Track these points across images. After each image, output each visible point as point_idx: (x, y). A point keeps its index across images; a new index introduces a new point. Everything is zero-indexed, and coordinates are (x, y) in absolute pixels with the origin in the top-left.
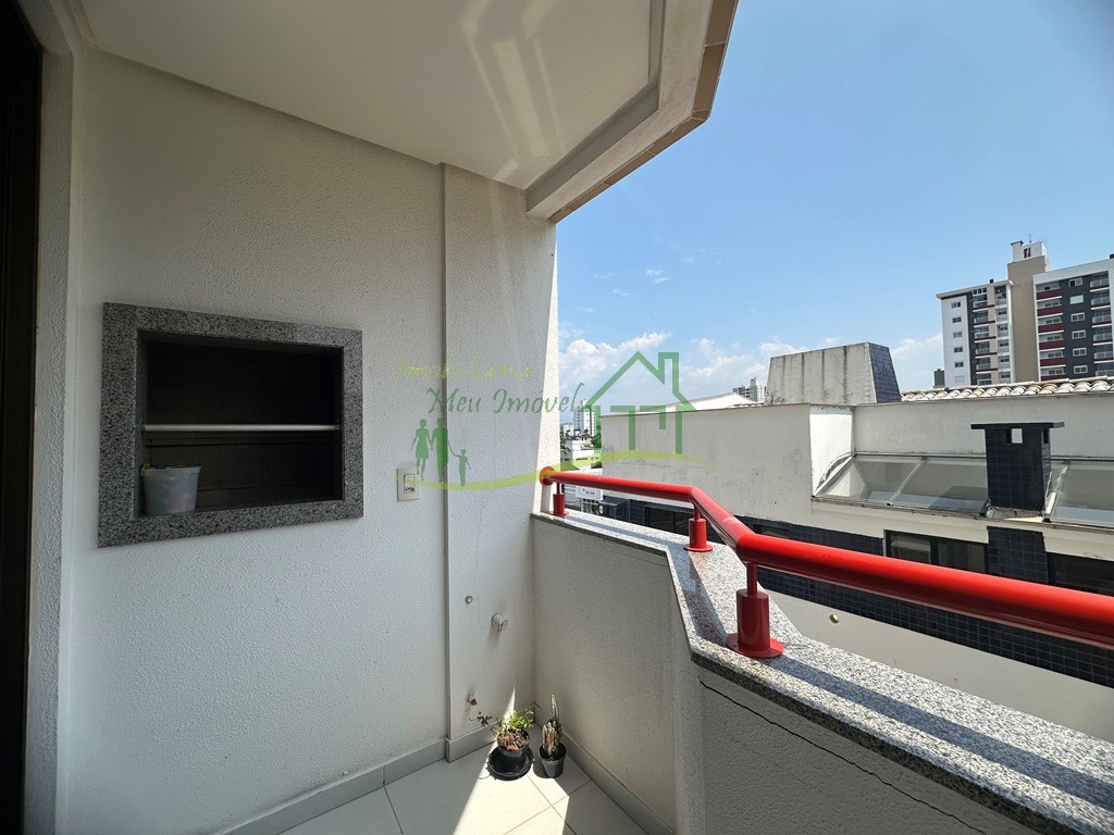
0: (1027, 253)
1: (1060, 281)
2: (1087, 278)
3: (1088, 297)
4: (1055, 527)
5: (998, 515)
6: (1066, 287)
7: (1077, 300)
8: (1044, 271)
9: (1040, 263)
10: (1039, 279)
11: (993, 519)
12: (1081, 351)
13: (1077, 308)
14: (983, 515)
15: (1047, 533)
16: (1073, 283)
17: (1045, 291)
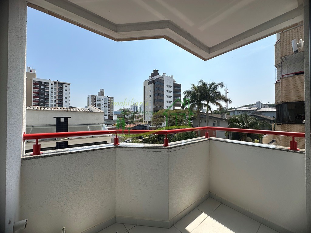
0: (31, 71)
1: (39, 81)
2: (45, 83)
3: (45, 87)
4: (70, 139)
5: (59, 139)
6: (40, 83)
7: (42, 87)
8: (35, 77)
9: (34, 75)
10: (34, 79)
11: (57, 140)
12: (42, 100)
13: (42, 89)
14: (55, 140)
15: (69, 141)
16: (42, 83)
17: (35, 83)
